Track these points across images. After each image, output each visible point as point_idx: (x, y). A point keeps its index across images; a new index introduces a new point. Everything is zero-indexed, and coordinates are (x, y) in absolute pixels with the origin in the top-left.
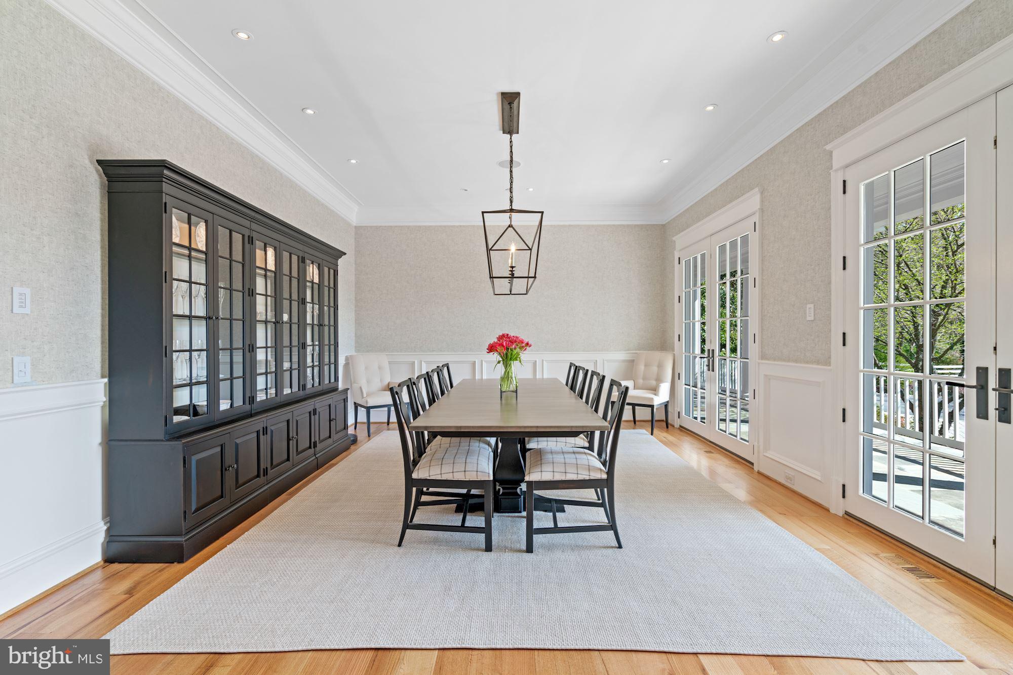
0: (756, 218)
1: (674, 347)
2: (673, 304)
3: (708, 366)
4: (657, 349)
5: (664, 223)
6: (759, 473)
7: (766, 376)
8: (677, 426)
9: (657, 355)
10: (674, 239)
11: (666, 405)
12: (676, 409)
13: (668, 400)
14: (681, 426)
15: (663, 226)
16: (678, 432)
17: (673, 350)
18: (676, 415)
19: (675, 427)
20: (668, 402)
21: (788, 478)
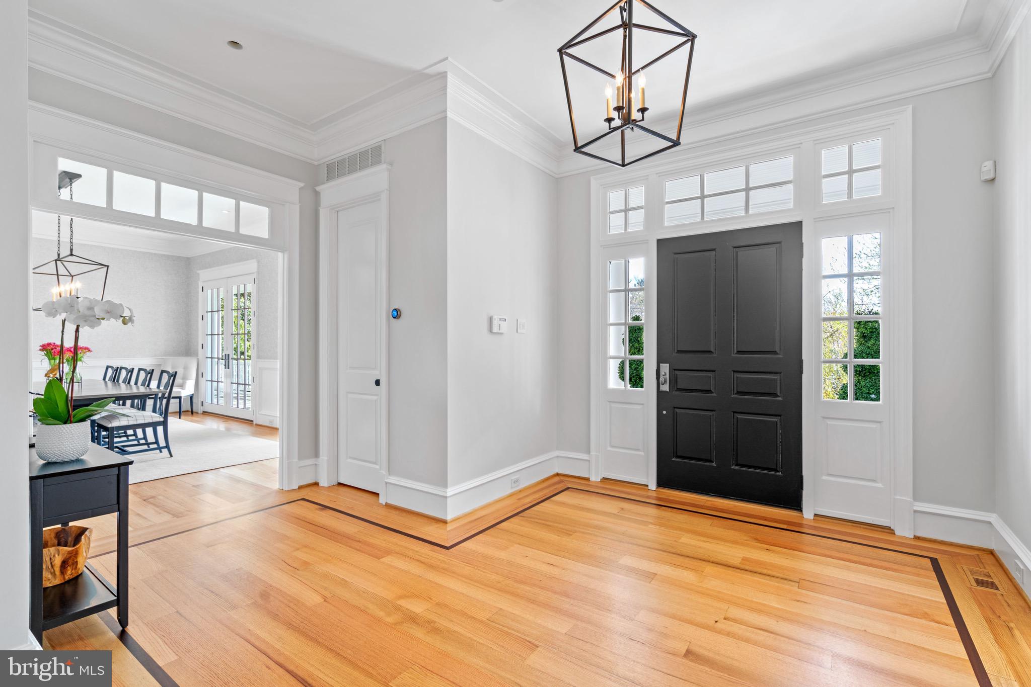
0: (255, 276)
1: (198, 353)
2: (197, 321)
3: (225, 365)
4: (182, 355)
5: (189, 257)
6: (256, 425)
7: (260, 368)
8: (200, 411)
9: (182, 360)
10: (198, 272)
11: (191, 398)
12: (200, 399)
13: (192, 392)
14: (204, 412)
15: (188, 258)
16: (202, 415)
17: (197, 355)
18: (200, 404)
19: (199, 413)
20: (193, 395)
21: (271, 422)
